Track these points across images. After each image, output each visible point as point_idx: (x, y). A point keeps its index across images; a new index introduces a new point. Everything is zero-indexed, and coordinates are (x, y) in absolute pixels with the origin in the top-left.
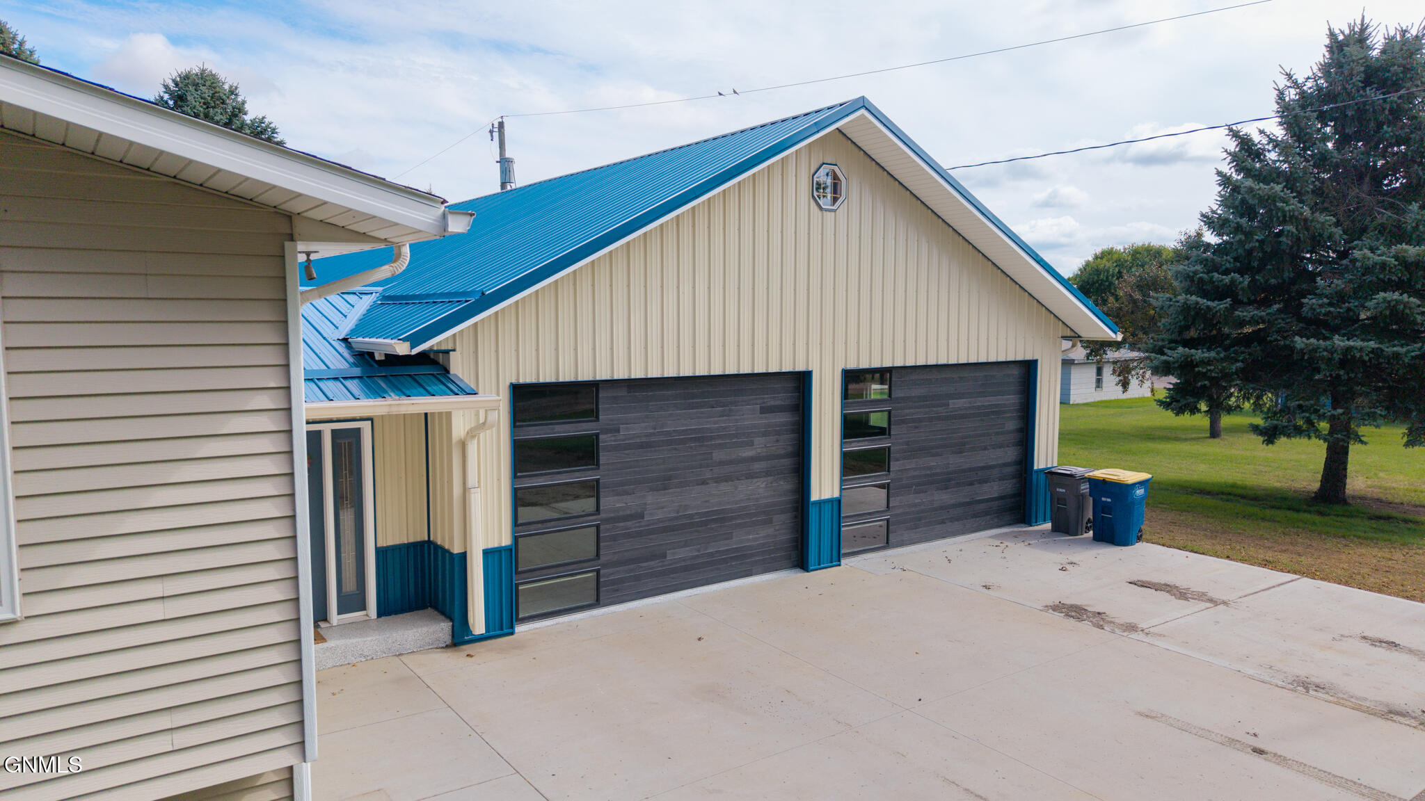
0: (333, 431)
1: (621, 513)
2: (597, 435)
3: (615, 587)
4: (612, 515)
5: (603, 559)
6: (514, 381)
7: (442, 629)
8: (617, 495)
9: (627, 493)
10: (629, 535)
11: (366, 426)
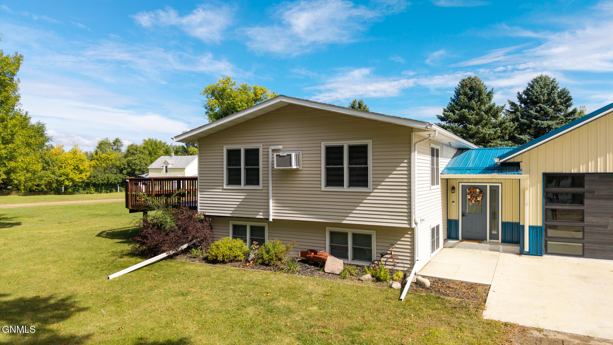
0: (490, 186)
1: (595, 224)
2: (584, 193)
3: (592, 252)
4: (591, 224)
5: (586, 240)
6: (544, 172)
7: (517, 248)
8: (593, 217)
9: (598, 217)
10: (599, 233)
11: (500, 185)
